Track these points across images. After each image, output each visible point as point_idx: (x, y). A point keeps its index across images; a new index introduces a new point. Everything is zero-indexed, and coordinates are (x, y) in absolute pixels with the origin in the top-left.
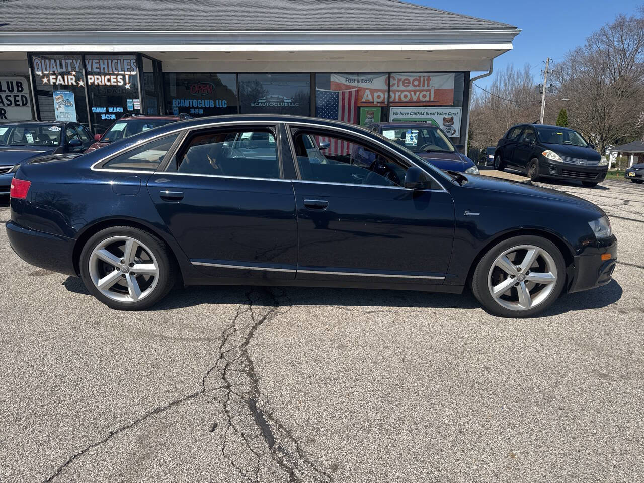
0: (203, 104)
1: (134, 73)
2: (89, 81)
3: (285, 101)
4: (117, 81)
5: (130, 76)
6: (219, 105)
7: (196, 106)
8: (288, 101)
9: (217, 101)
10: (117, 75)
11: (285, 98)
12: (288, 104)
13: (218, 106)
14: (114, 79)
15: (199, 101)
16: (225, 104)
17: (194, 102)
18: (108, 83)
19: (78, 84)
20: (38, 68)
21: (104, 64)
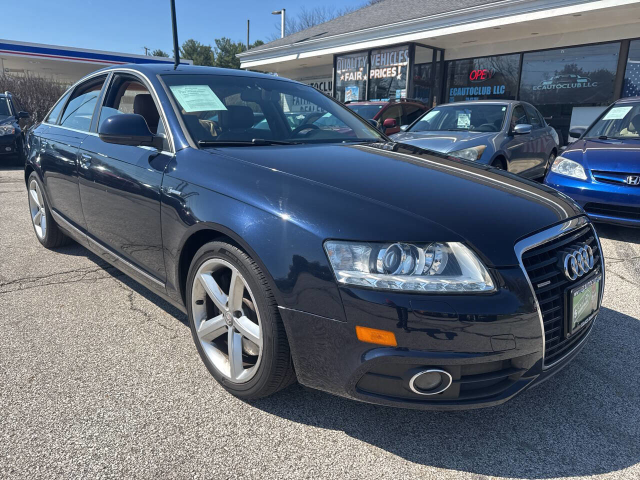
0: (480, 91)
1: (405, 64)
2: (371, 75)
3: (578, 81)
4: (392, 73)
5: (402, 67)
6: (496, 91)
7: (472, 94)
8: (582, 81)
9: (495, 87)
10: (392, 67)
11: (579, 77)
12: (582, 85)
13: (494, 93)
14: (389, 71)
15: (475, 88)
16: (503, 90)
17: (471, 90)
18: (384, 76)
19: (363, 78)
20: (339, 68)
21: (383, 58)
